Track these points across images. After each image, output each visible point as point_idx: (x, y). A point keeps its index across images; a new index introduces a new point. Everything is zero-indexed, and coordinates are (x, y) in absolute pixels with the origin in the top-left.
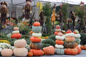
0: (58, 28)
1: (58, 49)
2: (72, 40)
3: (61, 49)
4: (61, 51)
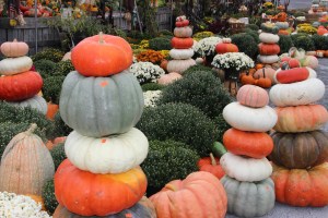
0: (183, 25)
1: (243, 189)
2: (315, 121)
3: (257, 183)
4: (258, 198)
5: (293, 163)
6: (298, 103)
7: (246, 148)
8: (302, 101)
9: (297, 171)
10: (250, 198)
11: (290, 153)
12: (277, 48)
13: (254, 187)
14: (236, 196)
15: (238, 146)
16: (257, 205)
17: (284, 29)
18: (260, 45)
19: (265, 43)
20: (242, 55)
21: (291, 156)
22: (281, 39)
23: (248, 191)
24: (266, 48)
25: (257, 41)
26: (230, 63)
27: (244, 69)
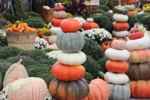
0: (60, 10)
1: (116, 87)
2: (147, 57)
4: (123, 91)
5: (138, 77)
6: (139, 48)
7: (117, 68)
8: (141, 48)
9: (140, 81)
10: (119, 91)
11: (136, 72)
12: (127, 25)
13: (121, 86)
14: (113, 91)
15: (113, 67)
16: (122, 95)
17: (132, 10)
18: (114, 23)
19: (118, 22)
20: (103, 30)
21: (137, 73)
22: (130, 18)
23: (118, 88)
24: (118, 26)
25: (112, 20)
26: (95, 36)
27: (105, 40)
